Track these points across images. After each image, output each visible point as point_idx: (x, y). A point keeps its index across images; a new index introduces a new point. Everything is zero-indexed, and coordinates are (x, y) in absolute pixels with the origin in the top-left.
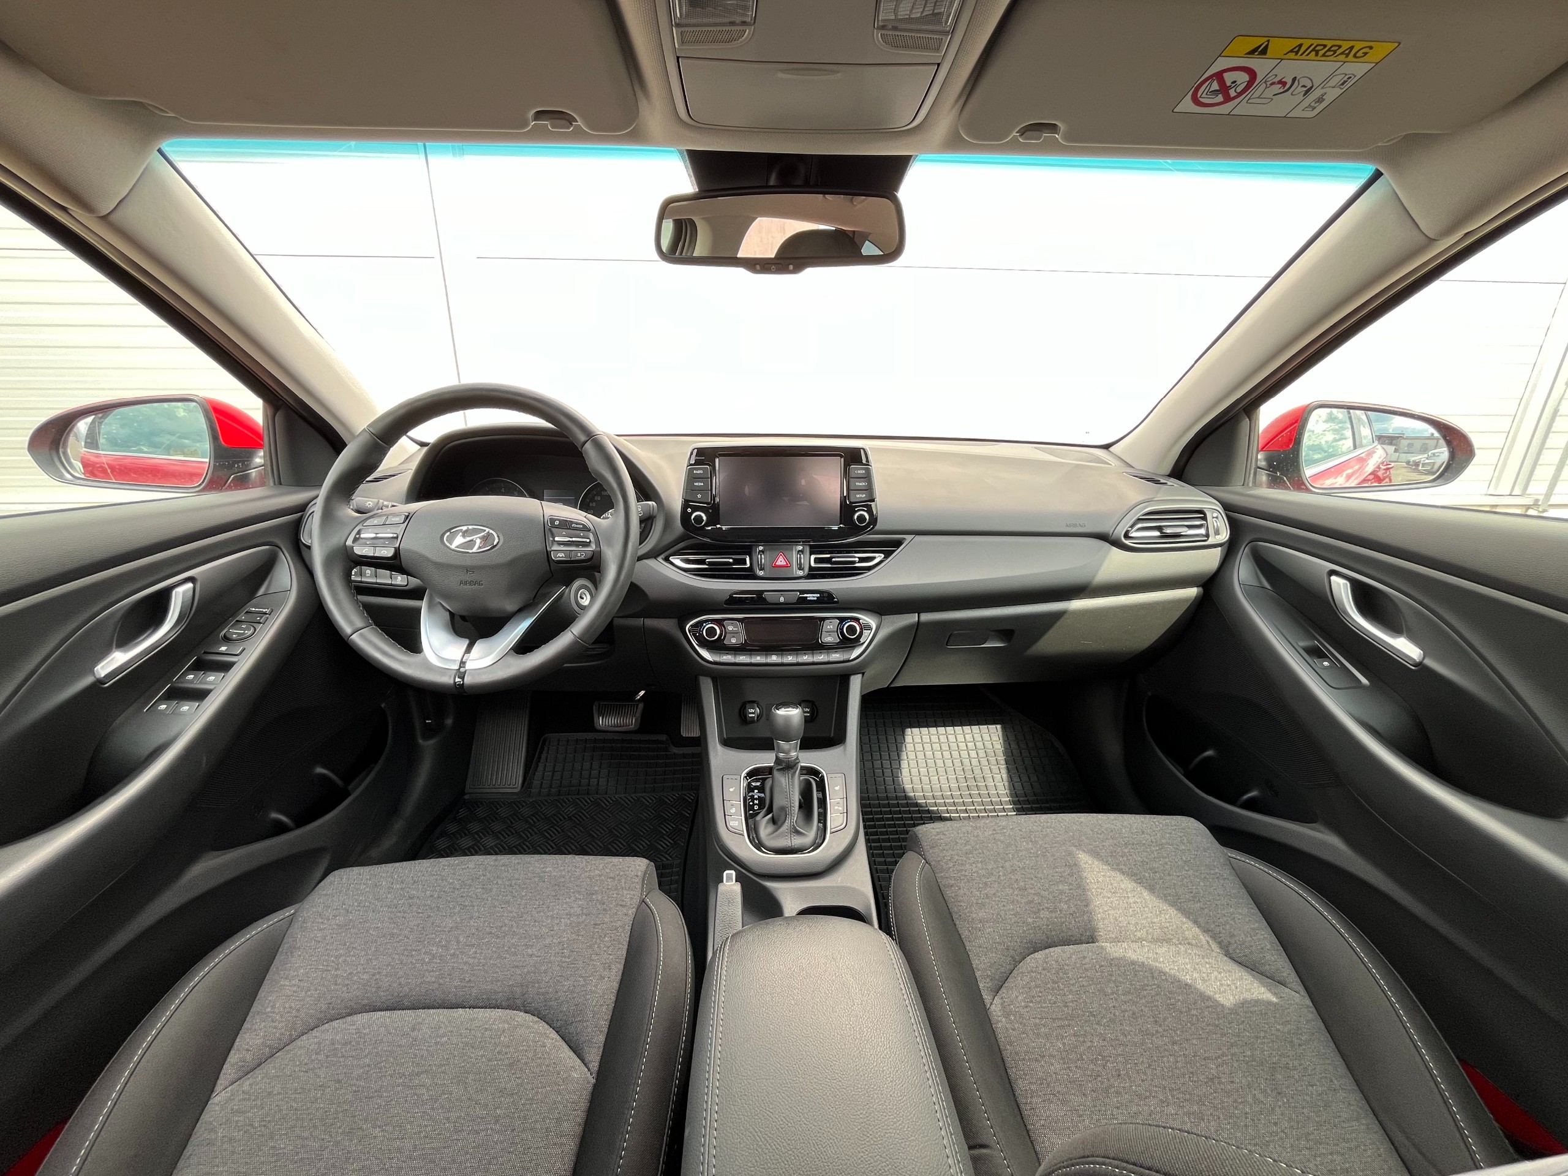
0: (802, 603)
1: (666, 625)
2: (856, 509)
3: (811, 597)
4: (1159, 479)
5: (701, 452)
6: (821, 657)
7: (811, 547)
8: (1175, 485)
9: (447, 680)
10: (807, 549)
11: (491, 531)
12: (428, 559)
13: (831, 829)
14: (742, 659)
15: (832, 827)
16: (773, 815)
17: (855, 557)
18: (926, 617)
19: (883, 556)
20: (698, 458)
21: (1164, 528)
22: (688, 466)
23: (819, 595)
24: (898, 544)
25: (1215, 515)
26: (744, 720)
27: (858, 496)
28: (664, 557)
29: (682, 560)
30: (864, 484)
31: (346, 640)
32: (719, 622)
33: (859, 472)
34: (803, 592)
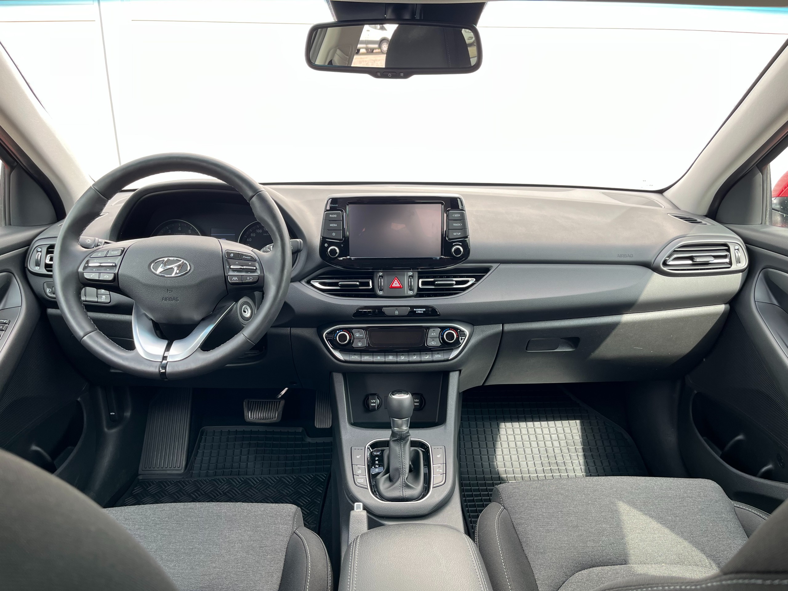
0: (412, 315)
1: (308, 333)
2: (453, 244)
3: (419, 311)
4: (697, 219)
5: (334, 201)
6: (427, 357)
7: (419, 273)
8: (708, 224)
9: (154, 369)
10: (416, 275)
11: (185, 261)
12: (138, 282)
13: (433, 485)
14: (366, 358)
15: (434, 484)
16: (389, 475)
17: (453, 281)
18: (509, 327)
19: (475, 279)
20: (333, 205)
21: (695, 258)
22: (325, 212)
23: (425, 310)
24: (486, 270)
25: (737, 247)
26: (367, 408)
27: (455, 234)
28: (306, 281)
29: (321, 283)
30: (459, 225)
31: (79, 341)
32: (349, 330)
33: (456, 216)
34: (412, 307)
